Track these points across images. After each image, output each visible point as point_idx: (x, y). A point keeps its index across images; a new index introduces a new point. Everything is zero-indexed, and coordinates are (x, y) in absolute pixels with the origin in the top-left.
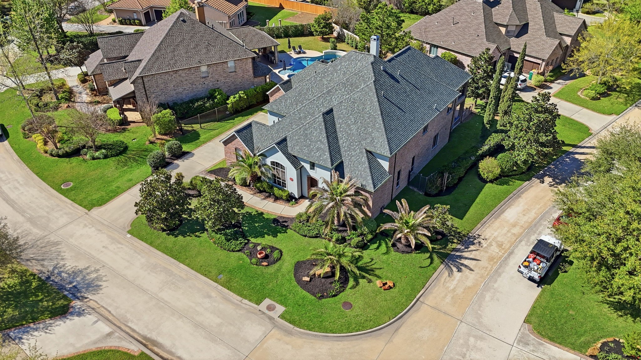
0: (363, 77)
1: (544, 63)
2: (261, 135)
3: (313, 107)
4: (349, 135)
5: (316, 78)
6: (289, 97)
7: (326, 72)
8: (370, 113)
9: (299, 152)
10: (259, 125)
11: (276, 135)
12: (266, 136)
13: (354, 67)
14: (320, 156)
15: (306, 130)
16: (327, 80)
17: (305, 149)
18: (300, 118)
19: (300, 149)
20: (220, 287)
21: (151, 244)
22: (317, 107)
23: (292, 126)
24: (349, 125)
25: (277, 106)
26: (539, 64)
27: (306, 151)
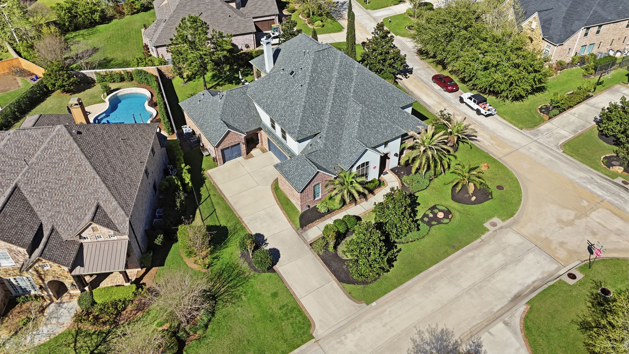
0: (347, 64)
1: (277, 17)
2: (324, 158)
3: (338, 109)
4: (382, 107)
5: (311, 88)
6: (308, 116)
7: (313, 80)
8: (378, 84)
9: (376, 141)
10: (313, 154)
11: (335, 148)
12: (328, 156)
13: (330, 62)
14: (392, 131)
16: (321, 84)
17: (378, 136)
18: (337, 123)
19: (375, 139)
20: (464, 249)
21: (394, 287)
22: (340, 106)
23: (338, 133)
24: (375, 101)
25: (306, 130)
27: (380, 137)
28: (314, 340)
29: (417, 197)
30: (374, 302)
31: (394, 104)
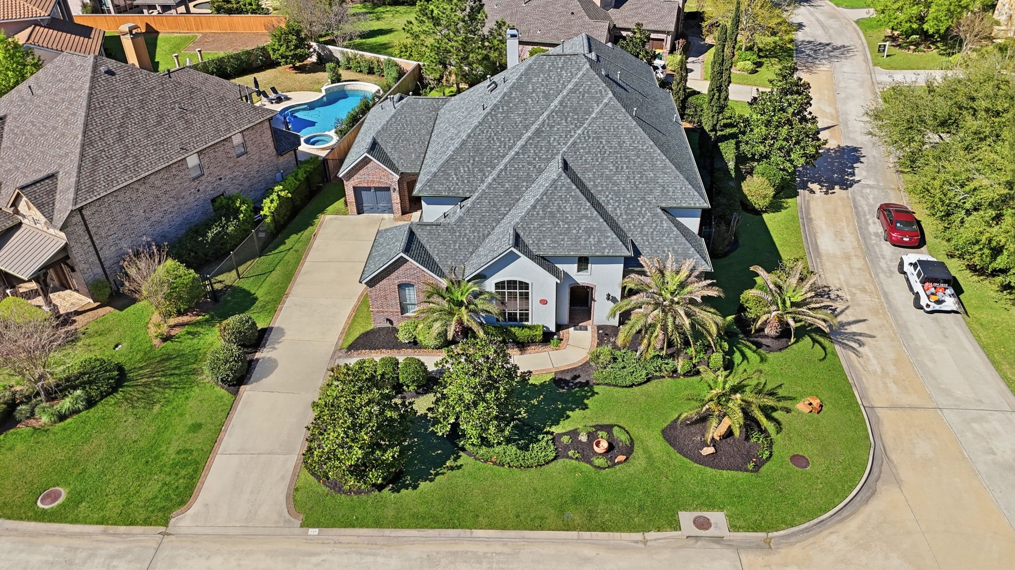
0: (589, 93)
1: (669, 38)
2: (444, 244)
3: (523, 166)
4: (617, 194)
5: (496, 115)
6: (460, 162)
7: (508, 102)
8: (635, 148)
9: (554, 248)
10: (428, 228)
11: (476, 234)
12: (455, 242)
13: (559, 82)
14: (599, 241)
15: (546, 206)
16: (520, 115)
17: (563, 240)
18: (507, 192)
19: (553, 242)
20: (586, 535)
21: (378, 524)
22: (529, 163)
23: (498, 210)
24: (609, 178)
25: (442, 184)
26: (663, 40)
27: (567, 242)
28: (162, 529)
29: (594, 393)
30: (317, 530)
31: (650, 198)
